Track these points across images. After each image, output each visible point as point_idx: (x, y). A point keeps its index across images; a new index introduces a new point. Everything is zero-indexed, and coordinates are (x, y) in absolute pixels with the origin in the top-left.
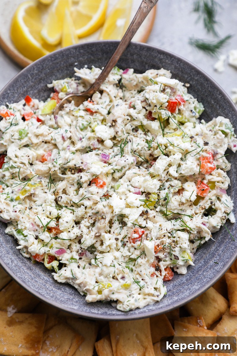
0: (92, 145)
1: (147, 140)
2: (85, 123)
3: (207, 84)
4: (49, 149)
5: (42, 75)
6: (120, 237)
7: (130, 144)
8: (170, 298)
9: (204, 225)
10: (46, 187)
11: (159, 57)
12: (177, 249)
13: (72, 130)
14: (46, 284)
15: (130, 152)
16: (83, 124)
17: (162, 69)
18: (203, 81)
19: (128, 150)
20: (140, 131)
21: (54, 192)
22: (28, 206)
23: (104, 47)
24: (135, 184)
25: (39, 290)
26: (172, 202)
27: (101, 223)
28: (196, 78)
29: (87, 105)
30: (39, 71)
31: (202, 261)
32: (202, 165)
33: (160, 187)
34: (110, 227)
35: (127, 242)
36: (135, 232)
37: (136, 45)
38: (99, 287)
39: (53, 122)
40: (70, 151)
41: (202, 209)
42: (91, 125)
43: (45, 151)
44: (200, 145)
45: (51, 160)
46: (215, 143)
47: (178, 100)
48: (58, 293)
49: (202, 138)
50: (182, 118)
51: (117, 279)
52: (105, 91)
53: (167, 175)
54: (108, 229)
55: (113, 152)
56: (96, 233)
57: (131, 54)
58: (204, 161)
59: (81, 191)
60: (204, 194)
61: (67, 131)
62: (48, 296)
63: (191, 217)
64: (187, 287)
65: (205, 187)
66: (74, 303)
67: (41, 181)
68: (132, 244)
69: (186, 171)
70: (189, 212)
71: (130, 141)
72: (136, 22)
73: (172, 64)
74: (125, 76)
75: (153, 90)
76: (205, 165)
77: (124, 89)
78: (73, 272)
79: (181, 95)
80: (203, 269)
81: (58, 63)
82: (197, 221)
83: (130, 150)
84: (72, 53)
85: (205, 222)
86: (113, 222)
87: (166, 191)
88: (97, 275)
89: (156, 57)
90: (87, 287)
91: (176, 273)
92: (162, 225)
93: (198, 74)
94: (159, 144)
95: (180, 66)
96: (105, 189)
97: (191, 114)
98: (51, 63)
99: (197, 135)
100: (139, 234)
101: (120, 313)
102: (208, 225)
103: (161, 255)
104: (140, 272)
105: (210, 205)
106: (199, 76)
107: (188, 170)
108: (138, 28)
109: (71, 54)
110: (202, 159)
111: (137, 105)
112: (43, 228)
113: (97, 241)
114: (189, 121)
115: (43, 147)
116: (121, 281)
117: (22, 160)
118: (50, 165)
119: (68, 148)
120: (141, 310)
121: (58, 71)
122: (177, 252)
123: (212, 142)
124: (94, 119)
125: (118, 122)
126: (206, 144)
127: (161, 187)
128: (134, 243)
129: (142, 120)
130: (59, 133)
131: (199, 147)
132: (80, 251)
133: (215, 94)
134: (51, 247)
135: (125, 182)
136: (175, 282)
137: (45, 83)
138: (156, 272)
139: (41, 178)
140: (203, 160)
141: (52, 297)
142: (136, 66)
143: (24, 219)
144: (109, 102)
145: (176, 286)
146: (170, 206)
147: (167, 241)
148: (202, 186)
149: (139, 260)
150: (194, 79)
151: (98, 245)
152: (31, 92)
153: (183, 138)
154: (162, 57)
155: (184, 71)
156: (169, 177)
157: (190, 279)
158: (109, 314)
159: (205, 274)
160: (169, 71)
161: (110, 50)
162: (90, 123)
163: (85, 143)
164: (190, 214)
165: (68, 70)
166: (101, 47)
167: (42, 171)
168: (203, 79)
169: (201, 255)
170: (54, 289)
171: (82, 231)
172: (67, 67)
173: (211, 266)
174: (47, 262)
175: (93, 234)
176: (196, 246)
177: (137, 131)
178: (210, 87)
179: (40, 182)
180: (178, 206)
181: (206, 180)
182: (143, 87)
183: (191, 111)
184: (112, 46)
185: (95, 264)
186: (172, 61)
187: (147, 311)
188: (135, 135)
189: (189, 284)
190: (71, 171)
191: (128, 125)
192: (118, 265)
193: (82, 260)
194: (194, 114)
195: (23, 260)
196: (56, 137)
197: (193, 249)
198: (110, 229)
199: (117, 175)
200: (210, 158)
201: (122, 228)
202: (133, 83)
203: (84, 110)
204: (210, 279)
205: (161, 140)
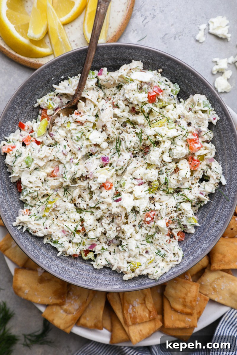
0: (90, 151)
1: (137, 134)
2: (79, 135)
3: (178, 67)
4: (55, 165)
5: (26, 100)
6: (137, 223)
7: (123, 142)
8: (187, 258)
9: (202, 194)
10: (63, 197)
11: (128, 52)
12: (184, 219)
13: (69, 143)
14: (89, 273)
15: (125, 150)
16: (77, 137)
17: (133, 61)
18: (174, 65)
19: (123, 149)
20: (129, 126)
21: (71, 200)
22: (54, 216)
23: (74, 57)
24: (137, 177)
25: (86, 282)
26: (171, 182)
27: (119, 220)
28: (167, 64)
29: (75, 119)
30: (23, 98)
31: (205, 219)
32: (190, 147)
33: (158, 173)
34: (127, 219)
35: (143, 224)
36: (147, 216)
37: (103, 47)
38: (131, 267)
39: (50, 141)
40: (73, 163)
41: (197, 179)
42: (84, 133)
43: (52, 167)
44: (185, 128)
45: (60, 175)
46: (197, 122)
47: (156, 92)
48: (101, 278)
49: (185, 120)
50: (163, 104)
51: (142, 255)
52: (88, 99)
53: (162, 162)
54: (125, 221)
55: (111, 152)
56: (117, 228)
57: (100, 55)
58: (192, 143)
59: (95, 197)
60: (197, 168)
61: (66, 146)
62: (94, 285)
63: (189, 189)
64: (198, 246)
65: (196, 163)
66: (115, 283)
67: (58, 193)
68: (148, 225)
69: (178, 156)
70: (187, 185)
71: (123, 140)
72: (97, 26)
73: (142, 55)
74: (100, 77)
75: (132, 90)
76: (193, 147)
77: (103, 87)
78: (107, 260)
79: (157, 85)
80: (207, 228)
81: (36, 85)
82: (195, 192)
83: (124, 149)
84: (46, 71)
85: (202, 191)
86: (127, 214)
87: (165, 175)
88: (127, 259)
89: (125, 52)
90: (122, 270)
91: (186, 233)
92: (168, 203)
93: (168, 60)
94: (148, 136)
95: (149, 55)
96: (114, 189)
97: (170, 98)
98: (30, 88)
99: (179, 117)
100: (151, 217)
101: (152, 281)
102: (204, 193)
103: (172, 226)
104: (159, 244)
105: (203, 173)
106: (169, 61)
107: (179, 155)
108: (101, 31)
109: (45, 73)
110: (188, 141)
111: (120, 105)
112: (73, 233)
113: (119, 233)
114: (169, 104)
115: (49, 165)
116: (147, 255)
117: (37, 184)
118: (61, 180)
119: (71, 160)
120: (167, 274)
121: (39, 90)
122: (184, 221)
123: (194, 121)
124: (85, 128)
125: (107, 126)
126: (189, 124)
127: (160, 172)
128: (149, 224)
129: (128, 117)
130: (59, 152)
131: (184, 129)
132: (108, 242)
133: (187, 75)
134: (84, 244)
135: (128, 177)
136: (188, 241)
137: (31, 105)
138: (172, 239)
139: (57, 191)
140: (190, 142)
141: (97, 284)
142: (109, 63)
143: (55, 233)
144: (94, 108)
145: (189, 245)
146: (170, 185)
147: (175, 215)
148: (193, 162)
149: (157, 236)
150: (165, 64)
151: (121, 235)
152: (22, 117)
153: (168, 124)
154: (130, 51)
155: (155, 59)
156: (163, 163)
157: (199, 237)
158: (144, 285)
159: (210, 232)
160: (141, 61)
161: (80, 58)
162: (83, 133)
163: (84, 151)
164: (188, 187)
165: (48, 86)
166: (71, 58)
167: (55, 186)
168: (174, 63)
169: (203, 213)
170: (96, 275)
171: (105, 229)
172: (45, 84)
173: (213, 224)
174: (84, 256)
175: (114, 229)
176: (198, 208)
177: (125, 126)
178: (182, 69)
179: (57, 195)
180: (177, 183)
181: (196, 156)
182: (120, 84)
183: (170, 95)
184: (82, 54)
185: (123, 250)
186: (141, 53)
187: (172, 274)
188: (125, 130)
189: (199, 243)
190: (80, 180)
191: (116, 124)
192: (140, 245)
193: (111, 246)
194: (172, 97)
195: (65, 260)
196: (58, 156)
197: (196, 210)
198: (127, 220)
199: (120, 172)
200: (196, 139)
201: (136, 215)
202: (110, 82)
203: (74, 122)
204: (215, 237)
205: (149, 131)
